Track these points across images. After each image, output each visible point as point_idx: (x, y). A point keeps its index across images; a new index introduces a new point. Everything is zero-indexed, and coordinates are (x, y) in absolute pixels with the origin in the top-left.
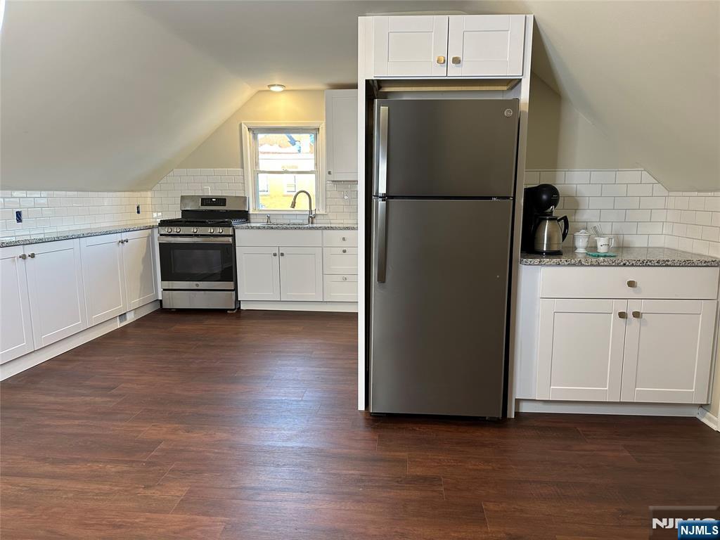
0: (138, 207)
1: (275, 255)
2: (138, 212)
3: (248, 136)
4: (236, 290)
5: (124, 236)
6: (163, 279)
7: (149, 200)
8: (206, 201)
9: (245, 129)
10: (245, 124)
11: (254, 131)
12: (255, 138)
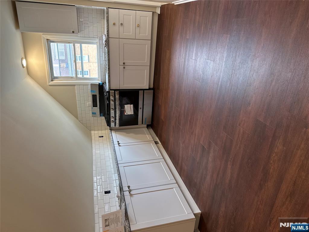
0: (100, 137)
1: (124, 68)
2: (102, 137)
3: (55, 82)
4: (144, 90)
5: (116, 143)
6: (137, 124)
7: (96, 132)
8: (95, 105)
9: (52, 83)
10: (49, 83)
11: (53, 78)
12: (57, 78)
